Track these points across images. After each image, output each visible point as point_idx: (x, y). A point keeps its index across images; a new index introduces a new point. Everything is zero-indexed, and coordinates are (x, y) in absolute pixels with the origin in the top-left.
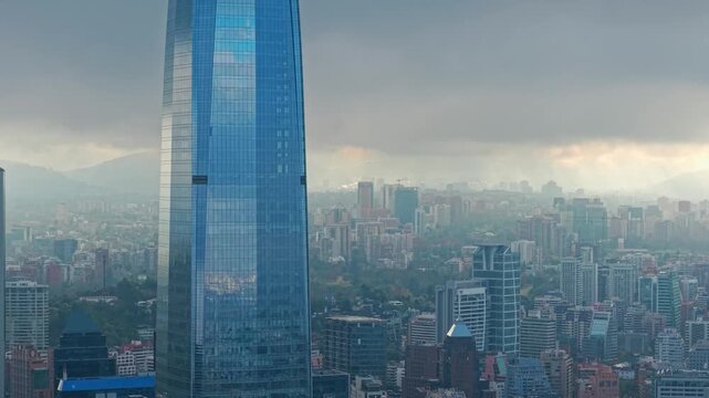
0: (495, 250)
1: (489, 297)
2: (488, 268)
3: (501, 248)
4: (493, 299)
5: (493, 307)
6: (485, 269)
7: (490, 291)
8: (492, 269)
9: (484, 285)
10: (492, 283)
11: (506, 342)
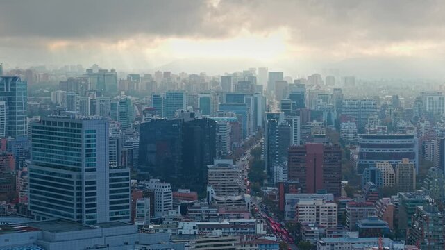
0: (11, 80)
1: (8, 107)
2: (7, 90)
3: (15, 79)
4: (10, 108)
5: (10, 113)
6: (5, 91)
7: (8, 104)
8: (10, 91)
9: (4, 100)
10: (10, 99)
11: (18, 134)
